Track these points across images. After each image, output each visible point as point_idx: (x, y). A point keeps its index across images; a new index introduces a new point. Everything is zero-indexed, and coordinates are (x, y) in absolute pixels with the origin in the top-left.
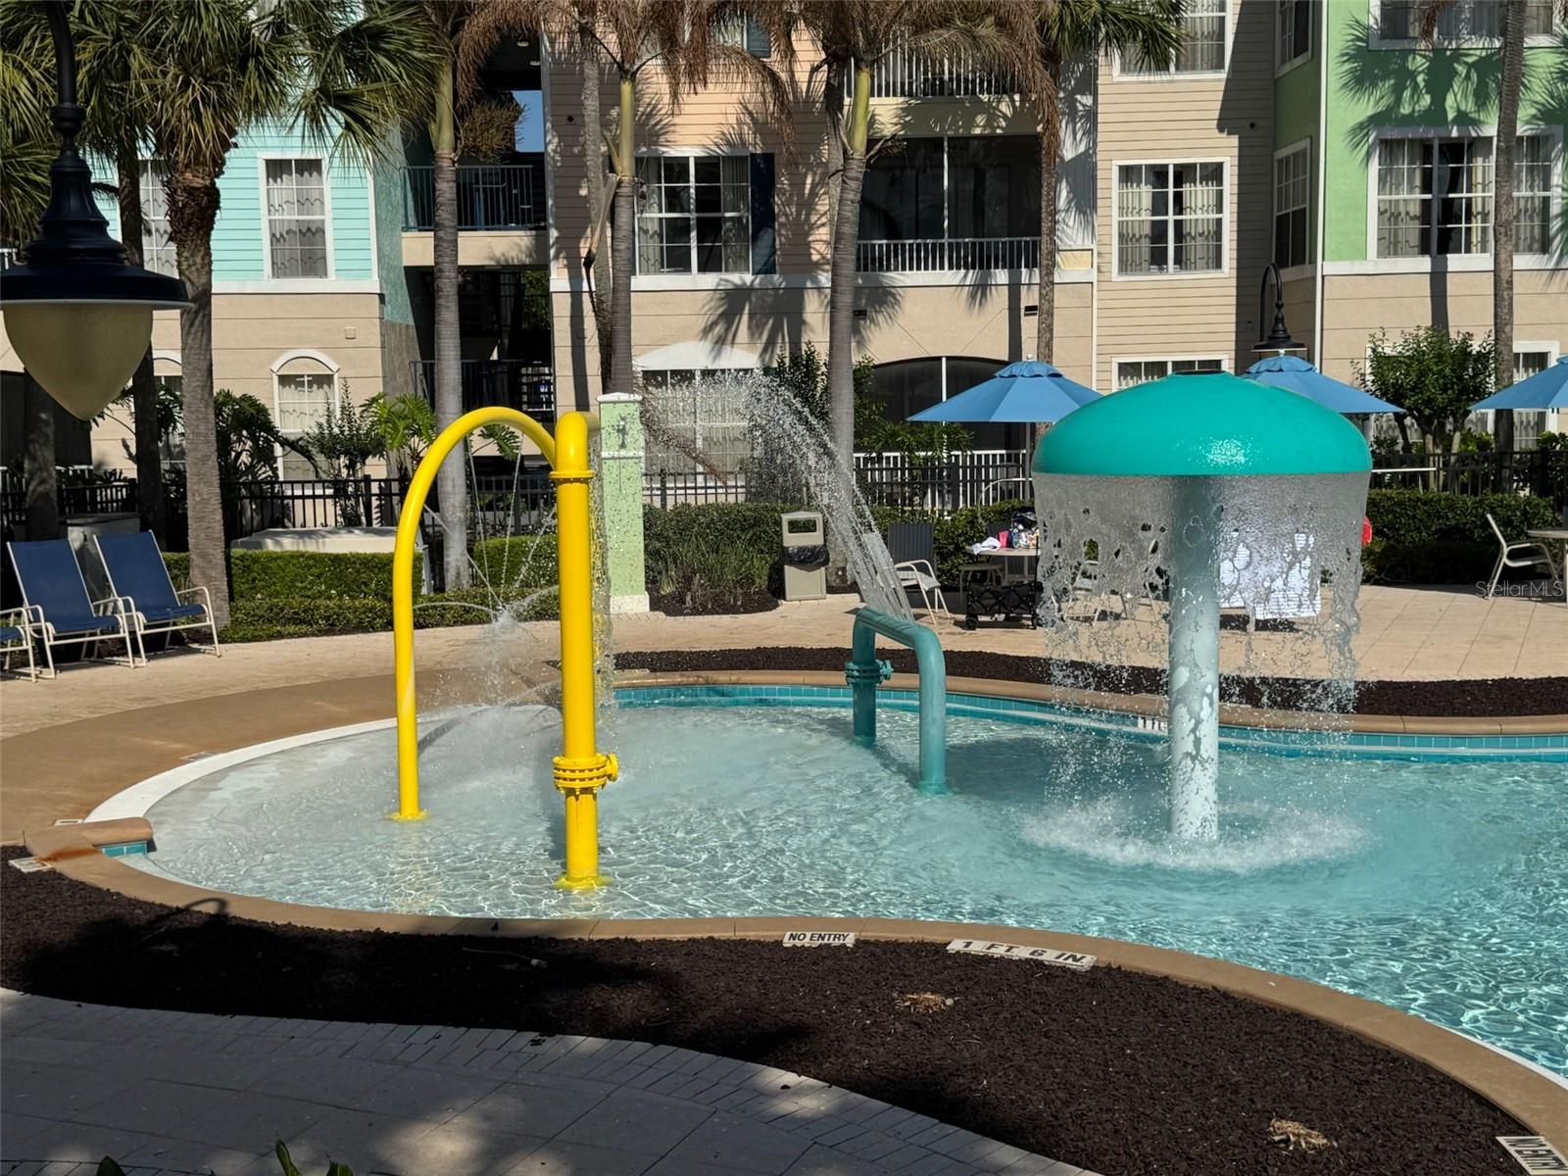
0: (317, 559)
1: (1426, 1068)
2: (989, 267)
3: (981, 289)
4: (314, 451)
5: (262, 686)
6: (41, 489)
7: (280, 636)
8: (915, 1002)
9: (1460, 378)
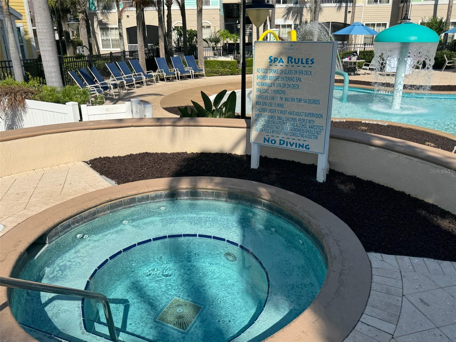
0: (219, 61)
1: (447, 138)
2: (341, 3)
3: (340, 7)
4: (208, 41)
5: (217, 84)
6: (170, 47)
7: (213, 76)
8: (361, 128)
9: (440, 27)
